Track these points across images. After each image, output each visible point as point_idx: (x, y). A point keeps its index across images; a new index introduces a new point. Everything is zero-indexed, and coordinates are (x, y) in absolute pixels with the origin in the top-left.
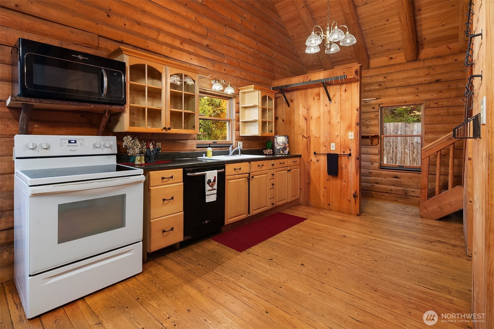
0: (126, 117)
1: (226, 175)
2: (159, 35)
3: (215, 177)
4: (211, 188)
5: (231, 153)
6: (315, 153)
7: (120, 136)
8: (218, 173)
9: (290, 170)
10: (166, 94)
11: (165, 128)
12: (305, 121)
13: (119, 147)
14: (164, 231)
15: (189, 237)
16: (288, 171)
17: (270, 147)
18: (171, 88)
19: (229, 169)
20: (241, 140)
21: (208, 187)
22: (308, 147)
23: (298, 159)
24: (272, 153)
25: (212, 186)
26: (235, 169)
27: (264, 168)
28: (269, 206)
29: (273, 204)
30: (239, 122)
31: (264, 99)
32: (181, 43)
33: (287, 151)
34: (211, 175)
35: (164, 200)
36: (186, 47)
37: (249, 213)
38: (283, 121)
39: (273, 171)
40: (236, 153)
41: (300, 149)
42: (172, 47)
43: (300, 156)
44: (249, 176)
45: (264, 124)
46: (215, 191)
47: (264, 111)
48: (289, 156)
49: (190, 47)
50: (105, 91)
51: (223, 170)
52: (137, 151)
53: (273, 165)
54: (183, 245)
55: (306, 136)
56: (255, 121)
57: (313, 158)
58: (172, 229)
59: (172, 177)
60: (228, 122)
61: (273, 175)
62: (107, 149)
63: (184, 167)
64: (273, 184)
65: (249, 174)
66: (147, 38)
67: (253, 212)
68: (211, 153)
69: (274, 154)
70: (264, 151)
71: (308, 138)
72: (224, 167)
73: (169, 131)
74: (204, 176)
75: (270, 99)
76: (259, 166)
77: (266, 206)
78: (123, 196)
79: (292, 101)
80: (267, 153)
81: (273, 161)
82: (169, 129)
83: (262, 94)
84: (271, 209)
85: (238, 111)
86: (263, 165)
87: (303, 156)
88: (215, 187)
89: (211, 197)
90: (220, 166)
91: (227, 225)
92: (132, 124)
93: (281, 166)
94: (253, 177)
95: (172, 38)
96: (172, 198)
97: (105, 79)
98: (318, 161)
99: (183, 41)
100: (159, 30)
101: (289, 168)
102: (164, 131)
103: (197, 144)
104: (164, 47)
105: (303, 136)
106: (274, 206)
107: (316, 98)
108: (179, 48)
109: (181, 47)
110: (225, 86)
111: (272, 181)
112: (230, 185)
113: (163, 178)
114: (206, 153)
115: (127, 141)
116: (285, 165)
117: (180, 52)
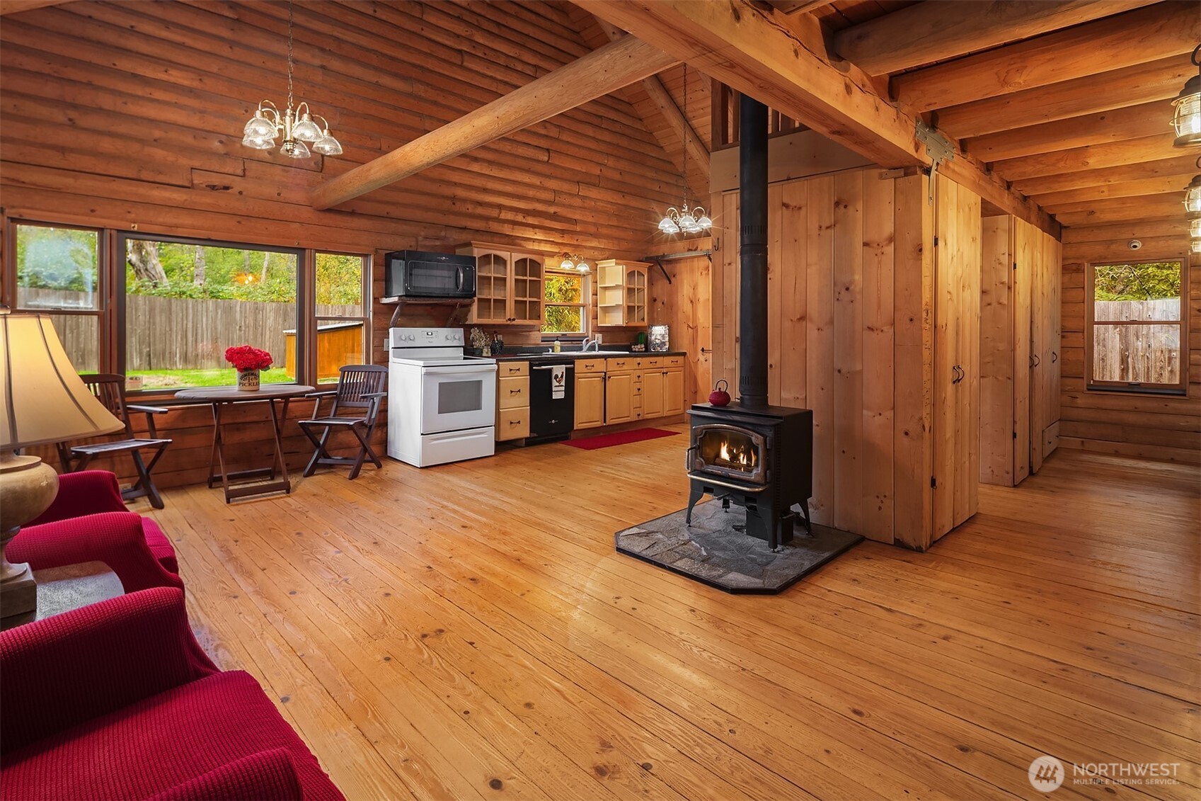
0: (475, 308)
1: (576, 371)
2: (500, 213)
3: (563, 373)
4: (558, 384)
5: (585, 348)
6: (703, 350)
7: (468, 328)
8: (566, 368)
9: (666, 373)
10: (510, 283)
11: (509, 319)
12: (691, 305)
13: (467, 338)
14: (511, 423)
15: (535, 435)
16: (663, 373)
17: (643, 341)
18: (516, 274)
19: (579, 366)
20: (600, 332)
21: (555, 383)
22: (694, 341)
23: (680, 359)
24: (644, 349)
25: (559, 382)
26: (587, 366)
27: (625, 367)
28: (633, 418)
29: (639, 415)
30: (597, 306)
31: (631, 275)
32: (524, 217)
33: (667, 347)
34: (559, 370)
35: (512, 392)
36: (530, 220)
37: (605, 422)
38: (663, 303)
39: (638, 373)
40: (592, 348)
41: (684, 346)
42: (514, 223)
43: (684, 354)
44: (605, 375)
45: (630, 309)
46: (563, 388)
47: (630, 291)
48: (668, 354)
49: (534, 219)
50: (461, 287)
51: (572, 366)
52: (483, 343)
53: (639, 364)
54: (530, 443)
55: (691, 326)
56: (617, 306)
57: (701, 357)
58: (519, 422)
59: (519, 370)
60: (582, 308)
61: (639, 377)
62: (455, 341)
63: (529, 360)
64: (639, 389)
65: (605, 373)
66: (487, 219)
67: (609, 422)
68: (559, 348)
69: (647, 349)
70: (633, 347)
71: (695, 328)
72: (573, 363)
73: (514, 323)
74: (550, 371)
75: (640, 274)
76: (618, 364)
77: (628, 417)
78: (480, 382)
79: (674, 276)
80: (637, 350)
81: (639, 359)
82: (514, 320)
83: (627, 269)
84: (635, 421)
85: (595, 292)
86: (624, 364)
87: (688, 354)
88: (563, 383)
89: (558, 394)
90: (569, 361)
91: (577, 430)
92: (479, 316)
93: (651, 366)
94: (609, 377)
95: (515, 213)
96: (519, 391)
97: (462, 275)
98: (706, 360)
99: (527, 213)
100: (500, 207)
101: (665, 370)
102: (509, 322)
103: (542, 337)
104: (506, 225)
105: (689, 326)
106: (640, 418)
107: (704, 273)
108: (522, 222)
109: (524, 221)
110: (576, 264)
111: (638, 385)
112: (581, 384)
113: (511, 370)
114: (553, 348)
115: (475, 333)
116: (658, 365)
117: (523, 228)
